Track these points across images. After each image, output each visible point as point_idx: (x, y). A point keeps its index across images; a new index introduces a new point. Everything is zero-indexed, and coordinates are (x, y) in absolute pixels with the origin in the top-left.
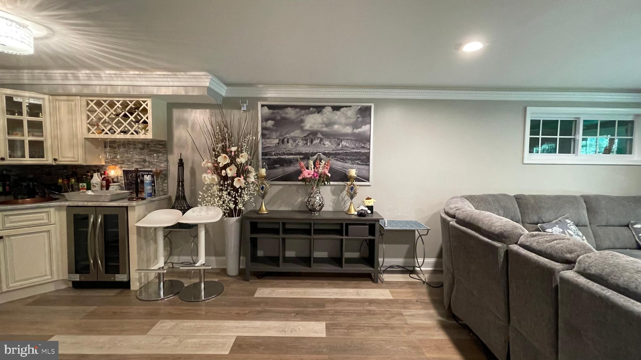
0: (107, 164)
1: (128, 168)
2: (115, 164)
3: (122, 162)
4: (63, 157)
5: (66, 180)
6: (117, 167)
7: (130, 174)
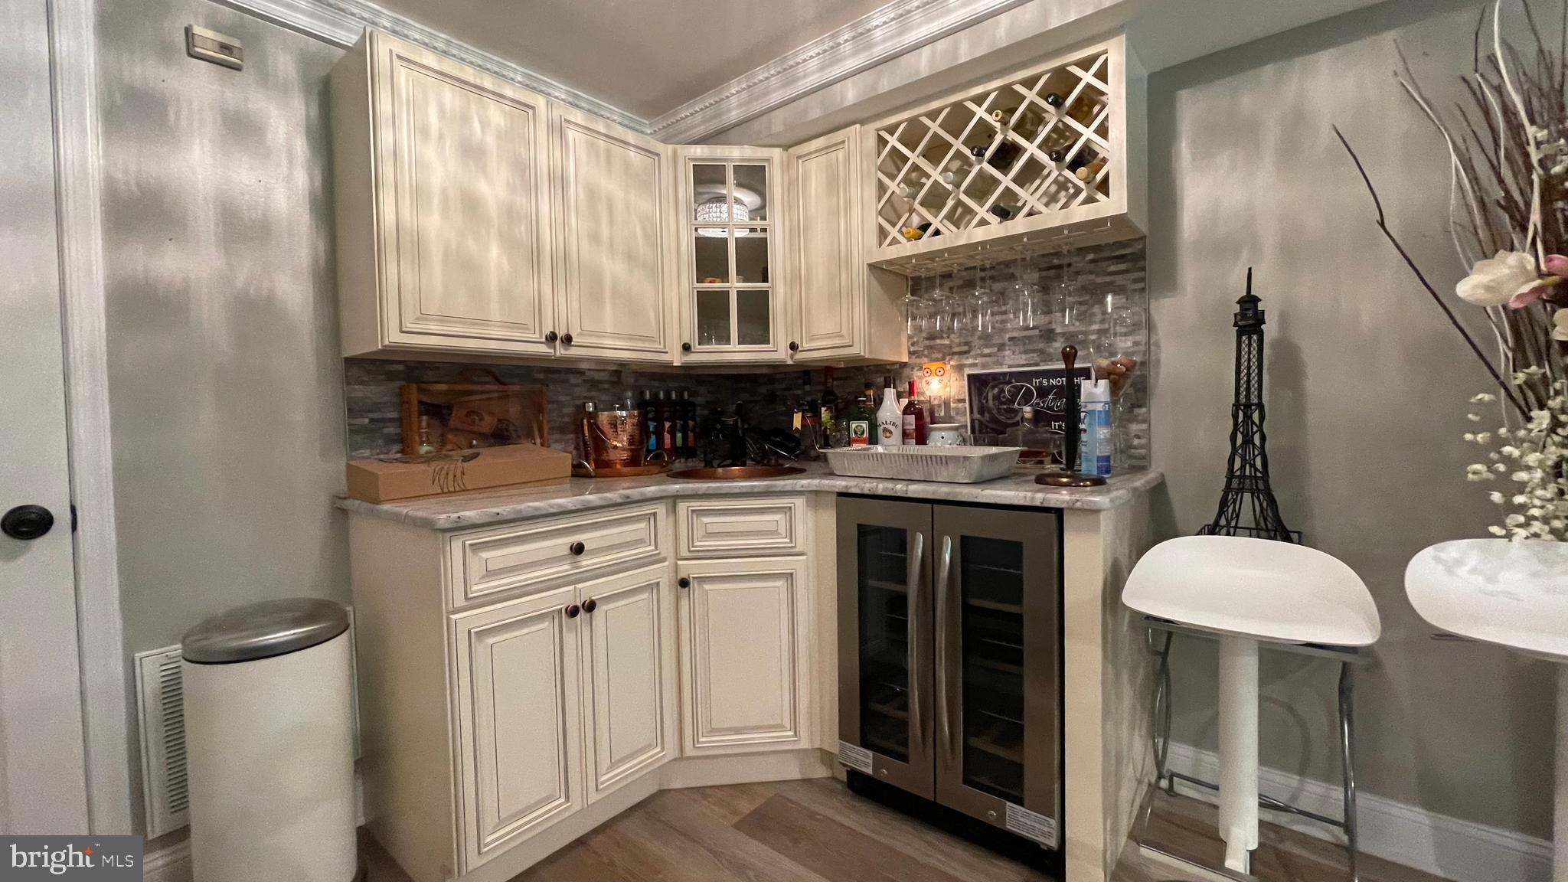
0: (914, 360)
1: (984, 366)
2: (940, 356)
3: (966, 348)
4: (812, 339)
5: (809, 415)
6: (948, 367)
7: (993, 388)
